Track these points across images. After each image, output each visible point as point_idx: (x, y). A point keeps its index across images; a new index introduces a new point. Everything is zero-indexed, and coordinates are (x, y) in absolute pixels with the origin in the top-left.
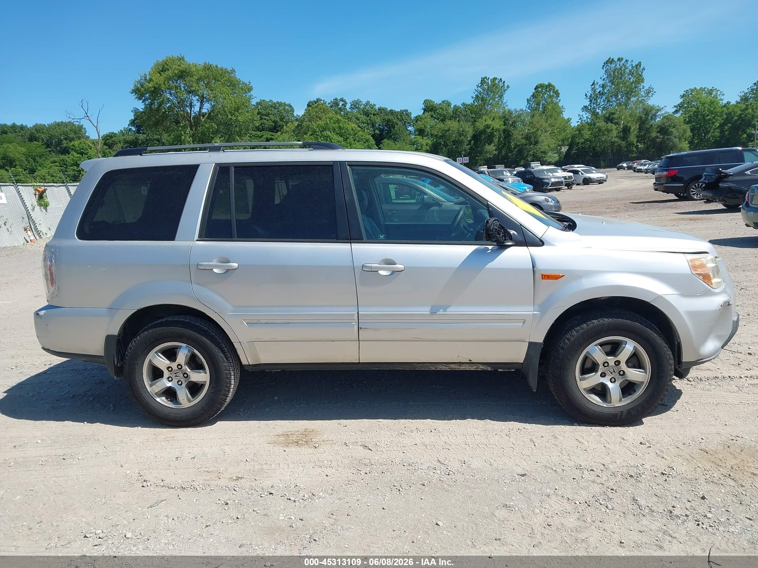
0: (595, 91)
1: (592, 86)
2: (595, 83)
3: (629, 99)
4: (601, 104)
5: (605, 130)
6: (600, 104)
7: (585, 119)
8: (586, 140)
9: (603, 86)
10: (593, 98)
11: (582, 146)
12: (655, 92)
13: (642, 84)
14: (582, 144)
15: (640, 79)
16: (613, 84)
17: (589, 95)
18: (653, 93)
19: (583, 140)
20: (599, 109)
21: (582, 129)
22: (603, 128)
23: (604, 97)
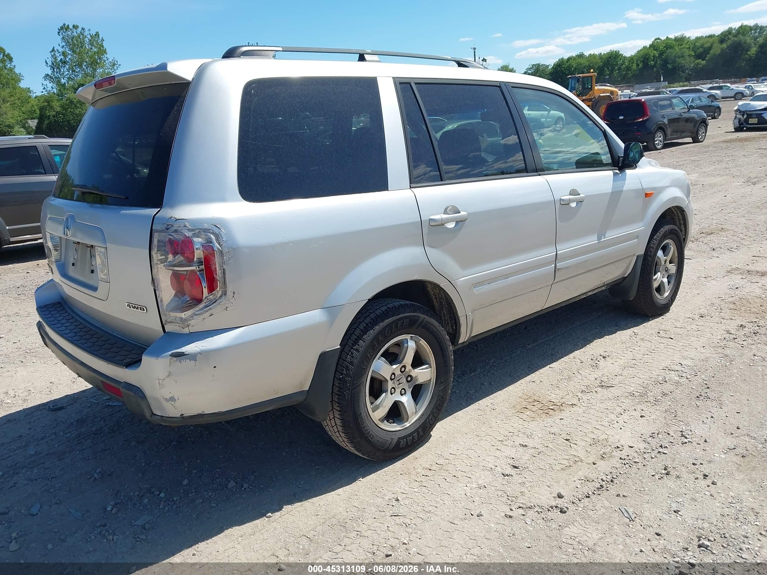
0: (56, 59)
1: (51, 52)
2: (55, 49)
3: (95, 70)
4: (65, 74)
5: (78, 102)
6: (63, 74)
7: (50, 89)
8: (58, 113)
9: (64, 54)
10: (55, 66)
11: (55, 120)
12: (120, 65)
13: (106, 56)
14: (54, 116)
15: (102, 51)
16: (74, 52)
17: (50, 63)
18: (118, 66)
19: (54, 113)
20: (63, 79)
21: (51, 100)
22: (75, 101)
23: (67, 66)
